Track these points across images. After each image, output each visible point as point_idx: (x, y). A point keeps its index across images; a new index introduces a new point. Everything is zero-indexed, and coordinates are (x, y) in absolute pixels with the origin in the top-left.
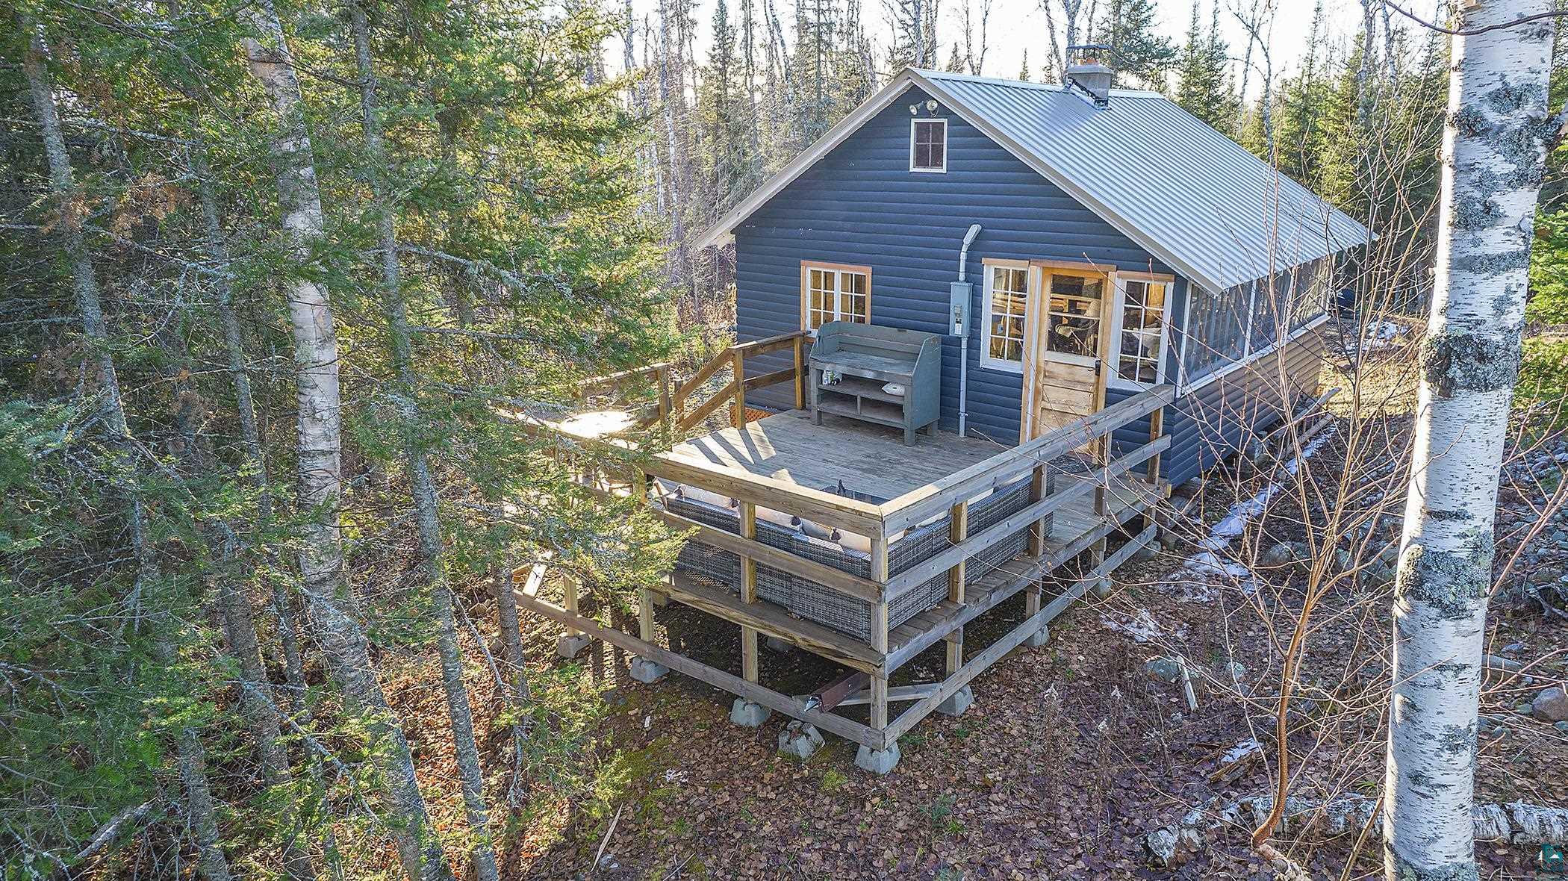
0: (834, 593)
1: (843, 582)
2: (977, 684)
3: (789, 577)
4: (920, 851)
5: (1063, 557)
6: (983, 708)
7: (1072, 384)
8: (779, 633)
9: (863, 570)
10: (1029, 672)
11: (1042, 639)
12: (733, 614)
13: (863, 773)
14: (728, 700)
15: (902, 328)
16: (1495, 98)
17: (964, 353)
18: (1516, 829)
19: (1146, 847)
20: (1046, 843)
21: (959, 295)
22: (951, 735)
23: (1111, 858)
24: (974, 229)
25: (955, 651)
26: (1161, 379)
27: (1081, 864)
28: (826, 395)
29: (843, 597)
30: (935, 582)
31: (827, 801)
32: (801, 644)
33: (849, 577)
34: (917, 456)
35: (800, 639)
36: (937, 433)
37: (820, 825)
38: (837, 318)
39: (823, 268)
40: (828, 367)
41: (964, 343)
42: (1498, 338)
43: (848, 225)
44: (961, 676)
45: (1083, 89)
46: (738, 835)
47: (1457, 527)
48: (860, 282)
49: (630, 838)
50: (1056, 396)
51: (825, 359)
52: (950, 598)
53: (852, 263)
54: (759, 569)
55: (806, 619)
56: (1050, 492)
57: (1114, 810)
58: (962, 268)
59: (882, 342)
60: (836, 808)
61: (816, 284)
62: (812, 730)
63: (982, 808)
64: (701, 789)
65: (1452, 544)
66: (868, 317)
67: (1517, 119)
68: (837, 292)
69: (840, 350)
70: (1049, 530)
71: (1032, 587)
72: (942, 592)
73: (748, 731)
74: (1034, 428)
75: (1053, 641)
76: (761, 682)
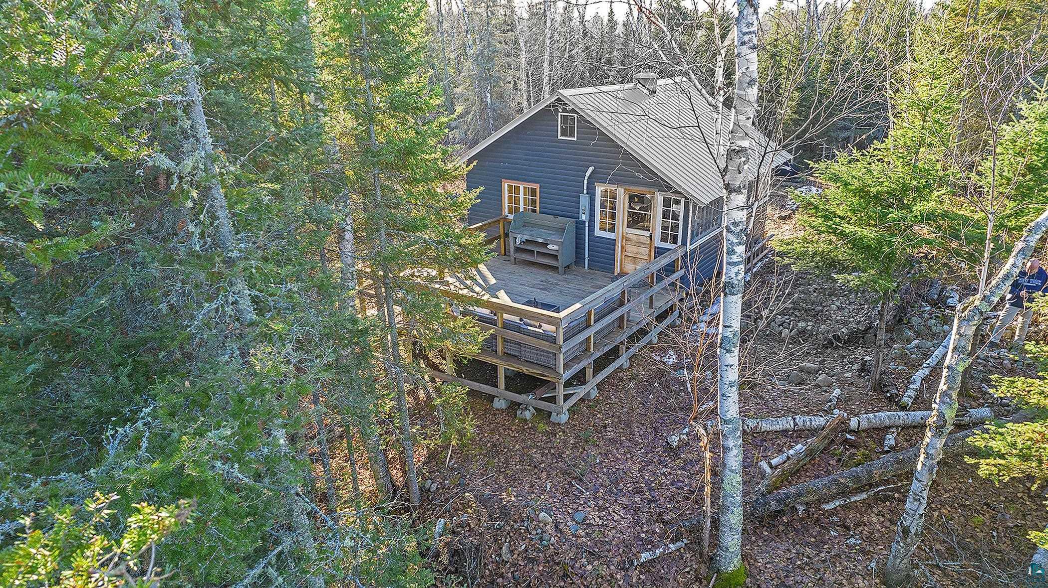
0: (540, 350)
1: (544, 345)
2: (599, 386)
3: (519, 344)
4: (581, 450)
5: (635, 329)
6: (602, 395)
7: (639, 244)
8: (514, 367)
9: (553, 340)
10: (621, 380)
11: (626, 365)
12: (494, 361)
13: (554, 424)
14: (491, 398)
15: (556, 215)
16: (733, 224)
17: (587, 229)
18: (796, 424)
19: (667, 442)
20: (629, 444)
21: (584, 200)
22: (589, 407)
23: (654, 448)
24: (591, 169)
25: (589, 372)
26: (679, 242)
27: (643, 450)
28: (518, 250)
29: (544, 351)
30: (581, 343)
31: (540, 435)
32: (526, 372)
33: (547, 343)
34: (565, 280)
35: (525, 370)
36: (574, 267)
37: (539, 444)
38: (522, 210)
39: (514, 184)
40: (519, 236)
41: (587, 223)
42: (736, 282)
43: (527, 163)
44: (593, 381)
45: (643, 86)
46: (506, 450)
47: (730, 329)
48: (533, 192)
49: (459, 455)
50: (631, 249)
51: (517, 231)
52: (587, 349)
53: (529, 182)
54: (505, 340)
55: (527, 361)
56: (629, 301)
57: (656, 430)
58: (585, 188)
59: (546, 223)
60: (544, 438)
61: (510, 192)
62: (531, 408)
63: (604, 434)
64: (486, 435)
65: (728, 334)
66: (538, 209)
67: (738, 229)
68: (522, 196)
69: (524, 226)
70: (629, 316)
71: (622, 343)
72: (584, 347)
73: (502, 411)
74: (621, 265)
75: (631, 366)
76: (507, 389)
